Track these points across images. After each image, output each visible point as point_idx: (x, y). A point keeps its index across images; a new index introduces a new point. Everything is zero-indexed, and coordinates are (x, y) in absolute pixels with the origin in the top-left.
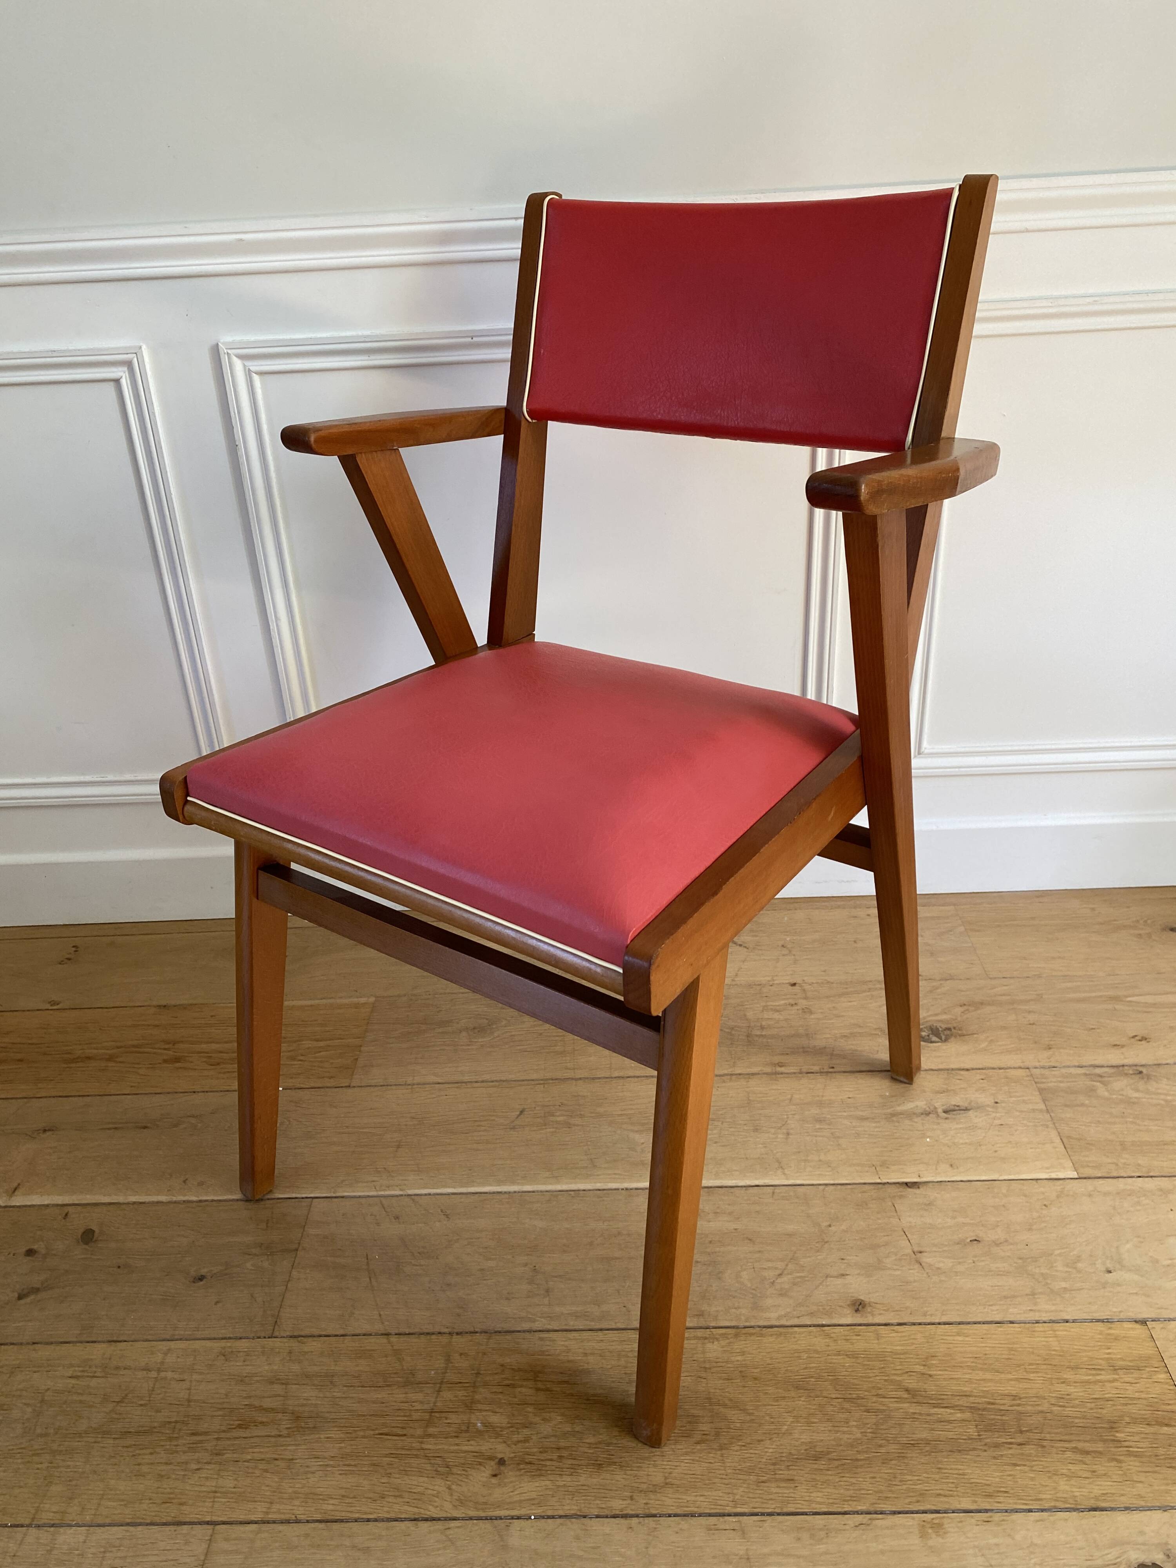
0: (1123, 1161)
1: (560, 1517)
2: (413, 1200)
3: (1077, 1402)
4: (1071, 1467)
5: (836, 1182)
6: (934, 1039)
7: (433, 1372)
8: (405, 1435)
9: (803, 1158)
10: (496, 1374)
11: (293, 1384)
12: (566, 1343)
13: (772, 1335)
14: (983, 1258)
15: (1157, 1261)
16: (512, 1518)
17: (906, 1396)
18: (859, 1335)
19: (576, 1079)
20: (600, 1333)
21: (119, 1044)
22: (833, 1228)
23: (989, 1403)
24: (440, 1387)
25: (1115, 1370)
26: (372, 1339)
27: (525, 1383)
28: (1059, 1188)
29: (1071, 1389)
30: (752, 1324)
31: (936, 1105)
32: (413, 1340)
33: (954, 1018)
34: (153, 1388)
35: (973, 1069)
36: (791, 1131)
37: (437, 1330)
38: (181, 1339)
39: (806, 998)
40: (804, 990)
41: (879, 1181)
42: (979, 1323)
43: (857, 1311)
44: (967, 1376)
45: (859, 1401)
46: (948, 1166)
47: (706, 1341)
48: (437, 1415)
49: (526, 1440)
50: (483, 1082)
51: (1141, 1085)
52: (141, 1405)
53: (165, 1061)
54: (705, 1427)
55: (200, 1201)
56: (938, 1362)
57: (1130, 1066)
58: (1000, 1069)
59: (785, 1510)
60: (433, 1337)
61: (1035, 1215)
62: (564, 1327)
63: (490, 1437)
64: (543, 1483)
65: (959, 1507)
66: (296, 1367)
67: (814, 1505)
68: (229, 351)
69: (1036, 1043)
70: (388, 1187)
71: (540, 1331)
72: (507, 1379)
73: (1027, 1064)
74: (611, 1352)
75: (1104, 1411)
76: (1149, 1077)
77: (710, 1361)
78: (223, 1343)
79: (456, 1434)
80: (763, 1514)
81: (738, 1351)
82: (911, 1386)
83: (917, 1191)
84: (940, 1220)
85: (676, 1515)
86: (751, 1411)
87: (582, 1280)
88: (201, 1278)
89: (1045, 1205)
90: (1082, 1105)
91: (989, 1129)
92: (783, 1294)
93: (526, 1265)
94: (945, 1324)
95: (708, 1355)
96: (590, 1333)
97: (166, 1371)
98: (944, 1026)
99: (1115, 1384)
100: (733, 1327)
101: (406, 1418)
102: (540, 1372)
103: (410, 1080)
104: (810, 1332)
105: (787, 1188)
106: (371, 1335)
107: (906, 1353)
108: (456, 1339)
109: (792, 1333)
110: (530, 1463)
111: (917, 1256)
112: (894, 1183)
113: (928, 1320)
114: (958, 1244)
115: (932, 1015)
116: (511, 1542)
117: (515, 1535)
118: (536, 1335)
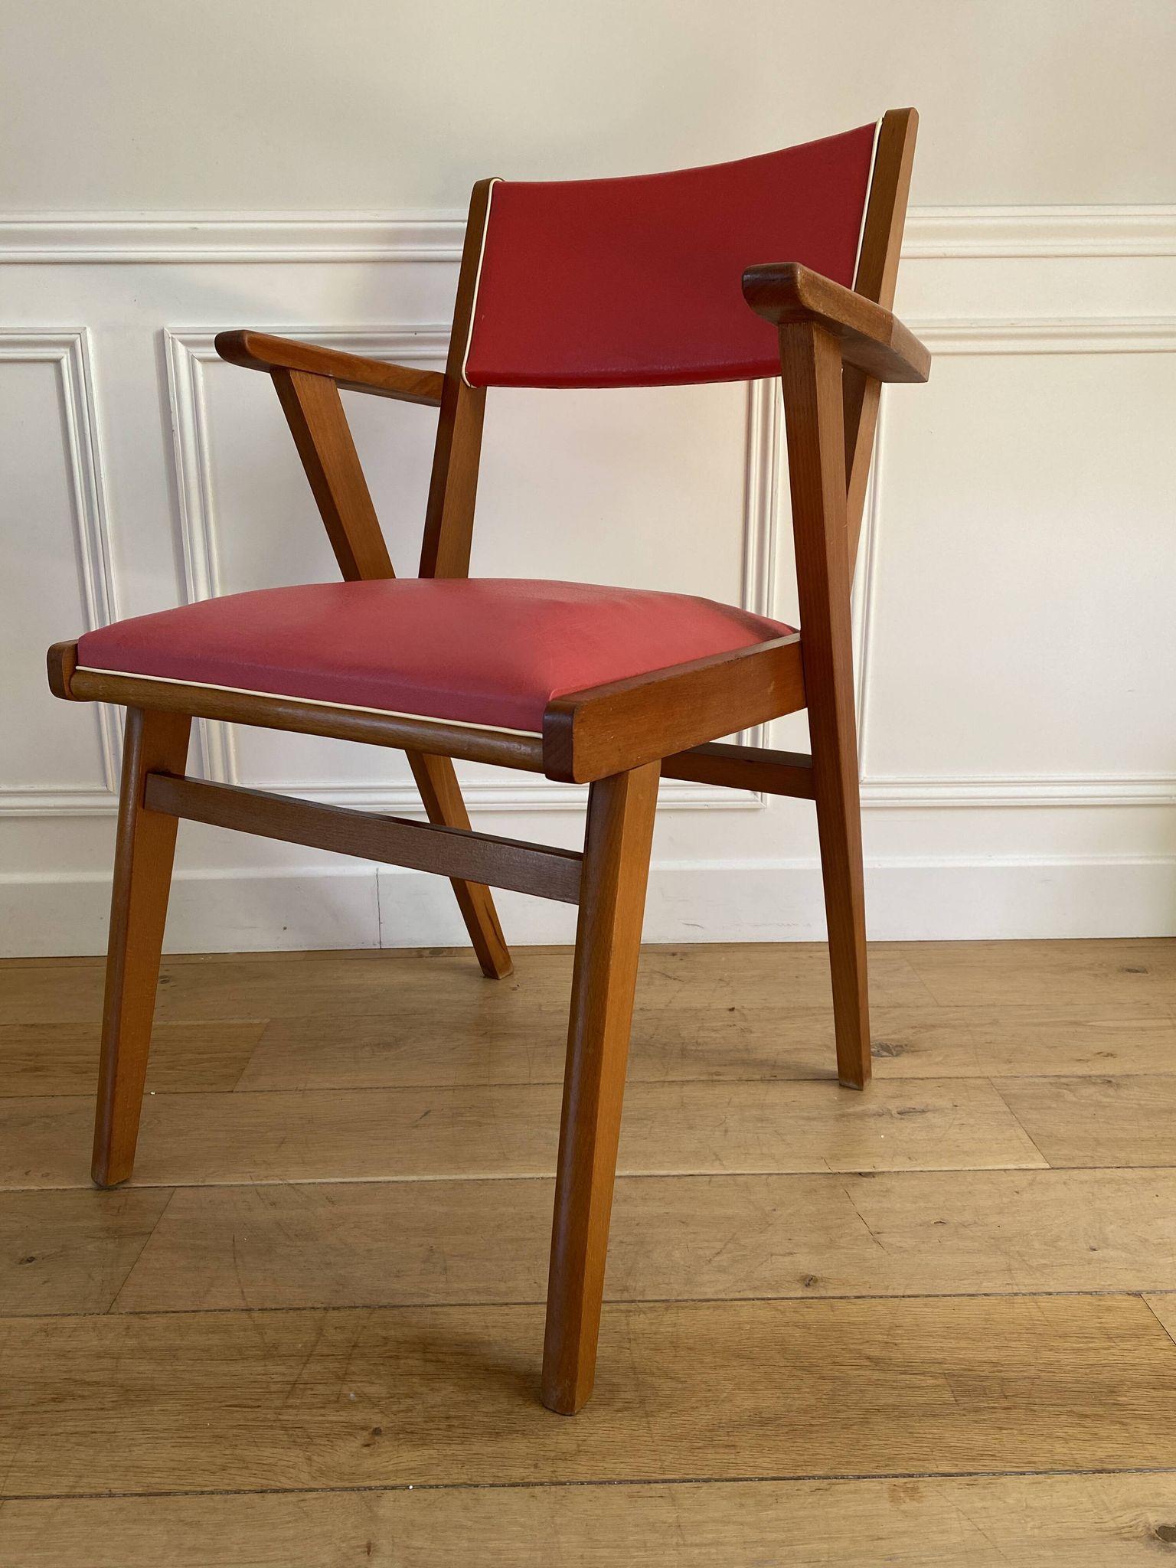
0: (1099, 1154)
1: (446, 1486)
2: (293, 1187)
3: (1068, 1368)
4: (1066, 1429)
5: (780, 1172)
6: (885, 1054)
7: (300, 1345)
8: (259, 1407)
9: (744, 1152)
10: (378, 1346)
11: (125, 1358)
12: (463, 1317)
13: (708, 1308)
14: (950, 1238)
15: (1147, 1240)
16: (385, 1488)
17: (869, 1363)
18: (810, 1308)
19: (491, 1086)
20: (504, 1307)
22: (778, 1213)
23: (965, 1370)
24: (308, 1360)
25: (1109, 1338)
26: (230, 1315)
27: (411, 1355)
28: (1030, 1178)
29: (1062, 1356)
30: (686, 1298)
31: (890, 1108)
32: (280, 1314)
33: (904, 1037)
35: (927, 1078)
36: (730, 1129)
37: (310, 1305)
39: (745, 1020)
40: (743, 1014)
41: (829, 1171)
42: (950, 1296)
43: (808, 1285)
44: (940, 1344)
45: (812, 1369)
46: (906, 1159)
47: (631, 1314)
48: (301, 1386)
49: (409, 1410)
50: (385, 1088)
51: (1111, 1092)
53: (24, 1070)
54: (628, 1396)
55: (42, 1190)
56: (903, 1332)
57: (1097, 1076)
58: (957, 1078)
59: (725, 1476)
60: (305, 1312)
61: (1006, 1200)
62: (463, 1302)
63: (366, 1408)
64: (426, 1452)
65: (936, 1470)
66: (132, 1342)
67: (760, 1471)
68: (174, 336)
69: (994, 1057)
70: (267, 1177)
71: (434, 1306)
72: (390, 1351)
73: (986, 1075)
74: (518, 1325)
75: (1101, 1377)
76: (1118, 1086)
77: (635, 1333)
78: (46, 1320)
79: (322, 1405)
80: (697, 1481)
81: (669, 1323)
82: (872, 1354)
83: (872, 1180)
84: (898, 1205)
85: (589, 1483)
86: (684, 1379)
87: (487, 1259)
88: (31, 1260)
89: (1017, 1192)
90: (1050, 1108)
91: (949, 1127)
92: (722, 1270)
93: (421, 1246)
94: (909, 1296)
95: (633, 1327)
96: (492, 1307)
98: (894, 1044)
99: (1112, 1351)
100: (663, 1301)
101: (263, 1390)
102: (430, 1344)
103: (301, 1086)
104: (754, 1305)
105: (724, 1177)
106: (229, 1310)
107: (866, 1324)
108: (332, 1314)
109: (732, 1306)
110: (412, 1433)
111: (875, 1236)
112: (846, 1173)
113: (890, 1293)
114: (920, 1225)
115: (881, 1035)
116: (381, 1512)
117: (388, 1506)
118: (429, 1309)
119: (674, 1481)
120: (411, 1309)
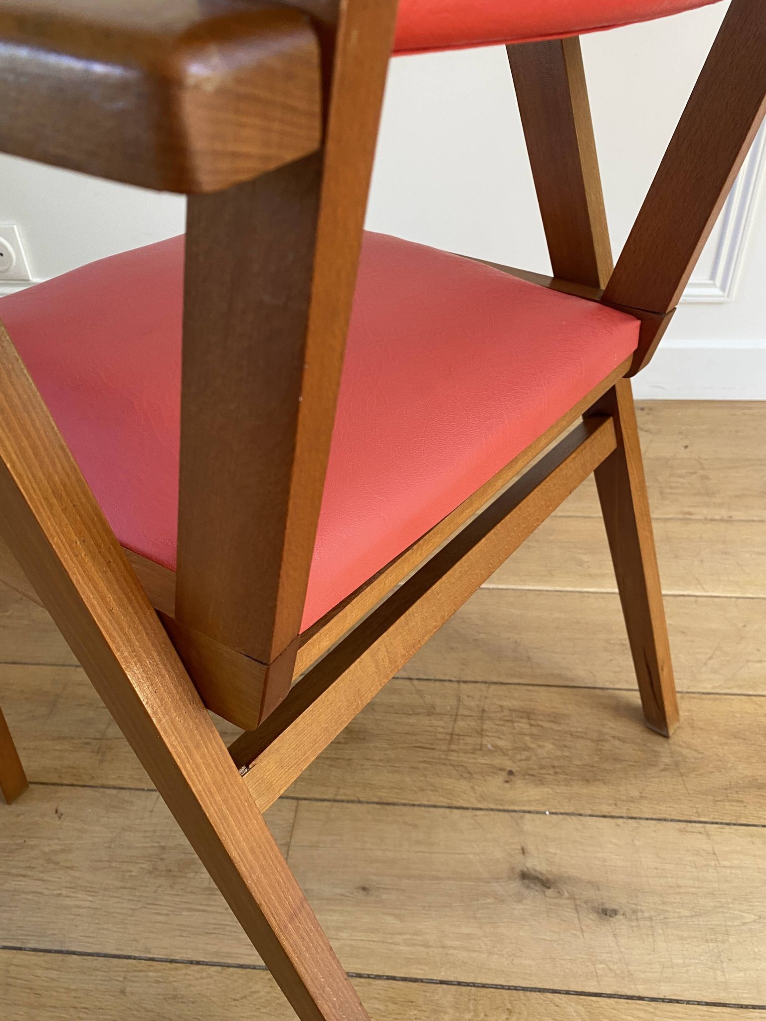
1: (562, 814)
5: (745, 596)
7: (448, 707)
8: (433, 749)
9: (716, 578)
10: (498, 712)
12: (548, 694)
13: (710, 699)
16: (524, 812)
22: (747, 628)
24: (456, 718)
26: (400, 682)
27: (520, 720)
30: (693, 690)
32: (431, 684)
36: (705, 560)
37: (447, 678)
39: (703, 469)
40: (701, 463)
48: (457, 737)
49: (527, 759)
54: (667, 760)
59: (739, 822)
60: (445, 683)
62: (546, 684)
63: (499, 755)
64: (545, 790)
71: (527, 685)
72: (506, 716)
79: (472, 751)
80: (722, 823)
85: (652, 819)
86: (702, 751)
92: (714, 671)
93: (509, 639)
96: (566, 689)
101: (432, 738)
102: (530, 713)
104: (740, 699)
105: (706, 598)
108: (463, 686)
109: (725, 699)
110: (533, 775)
116: (525, 828)
117: (529, 823)
118: (525, 687)
119: (706, 823)
120: (513, 686)
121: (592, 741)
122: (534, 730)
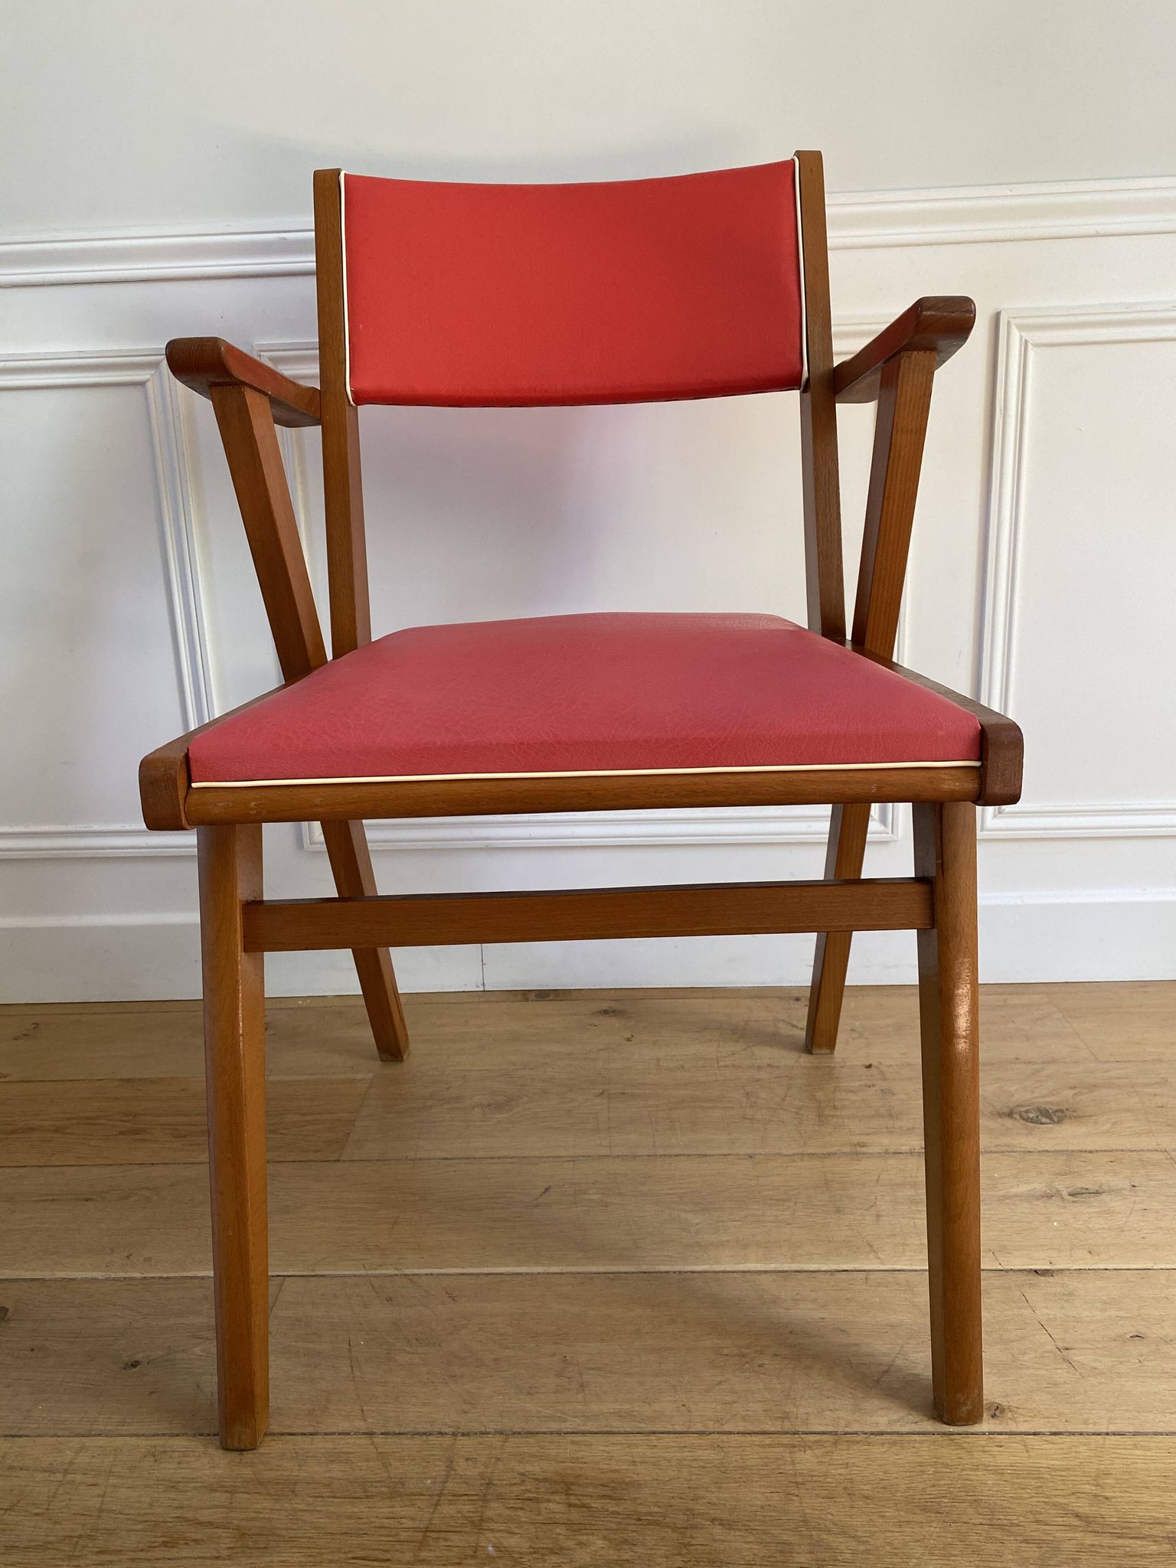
2: (411, 1280)
6: (1044, 1120)
7: (429, 1481)
8: (388, 1560)
9: (901, 1242)
10: (514, 1484)
11: (241, 1493)
12: (607, 1449)
13: (882, 1444)
14: (1151, 1358)
17: (1079, 1523)
18: (1001, 1446)
19: (614, 1157)
20: (653, 1437)
21: (69, 1116)
24: (439, 1501)
26: (351, 1439)
27: (551, 1497)
31: (1060, 1187)
32: (406, 1441)
33: (1065, 1100)
34: (55, 1493)
35: (1097, 1151)
36: (883, 1213)
37: (436, 1429)
38: (100, 1435)
40: (881, 1072)
41: (1000, 1267)
42: (1161, 1434)
43: (994, 1416)
44: (1157, 1499)
45: (1013, 1529)
46: (1086, 1252)
47: (796, 1449)
48: (432, 1534)
50: (499, 1158)
52: (37, 1514)
53: (122, 1133)
55: (145, 1278)
56: (1113, 1481)
58: (1131, 1151)
60: (431, 1438)
62: (606, 1429)
66: (246, 1472)
68: (263, 354)
69: (1169, 1125)
70: (380, 1266)
71: (573, 1433)
72: (529, 1491)
73: (1163, 1147)
77: (802, 1475)
78: (155, 1441)
79: (457, 1561)
81: (840, 1462)
82: (1081, 1510)
83: (1051, 1279)
84: (1087, 1313)
86: (865, 1539)
87: (627, 1374)
88: (135, 1364)
91: (1131, 1214)
92: (892, 1394)
93: (554, 1355)
94: (1115, 1434)
95: (798, 1467)
96: (639, 1437)
97: (75, 1474)
98: (1055, 1108)
100: (830, 1433)
101: (390, 1539)
102: (572, 1484)
103: (411, 1155)
104: (934, 1442)
105: (883, 1273)
106: (349, 1434)
107: (1068, 1469)
108: (462, 1441)
109: (909, 1442)
111: (1064, 1351)
112: (1020, 1270)
113: (1091, 1429)
114: (1115, 1340)
115: (1037, 1097)
118: (569, 1438)
120: (548, 1437)
121: (674, 1529)
122: (575, 1515)
